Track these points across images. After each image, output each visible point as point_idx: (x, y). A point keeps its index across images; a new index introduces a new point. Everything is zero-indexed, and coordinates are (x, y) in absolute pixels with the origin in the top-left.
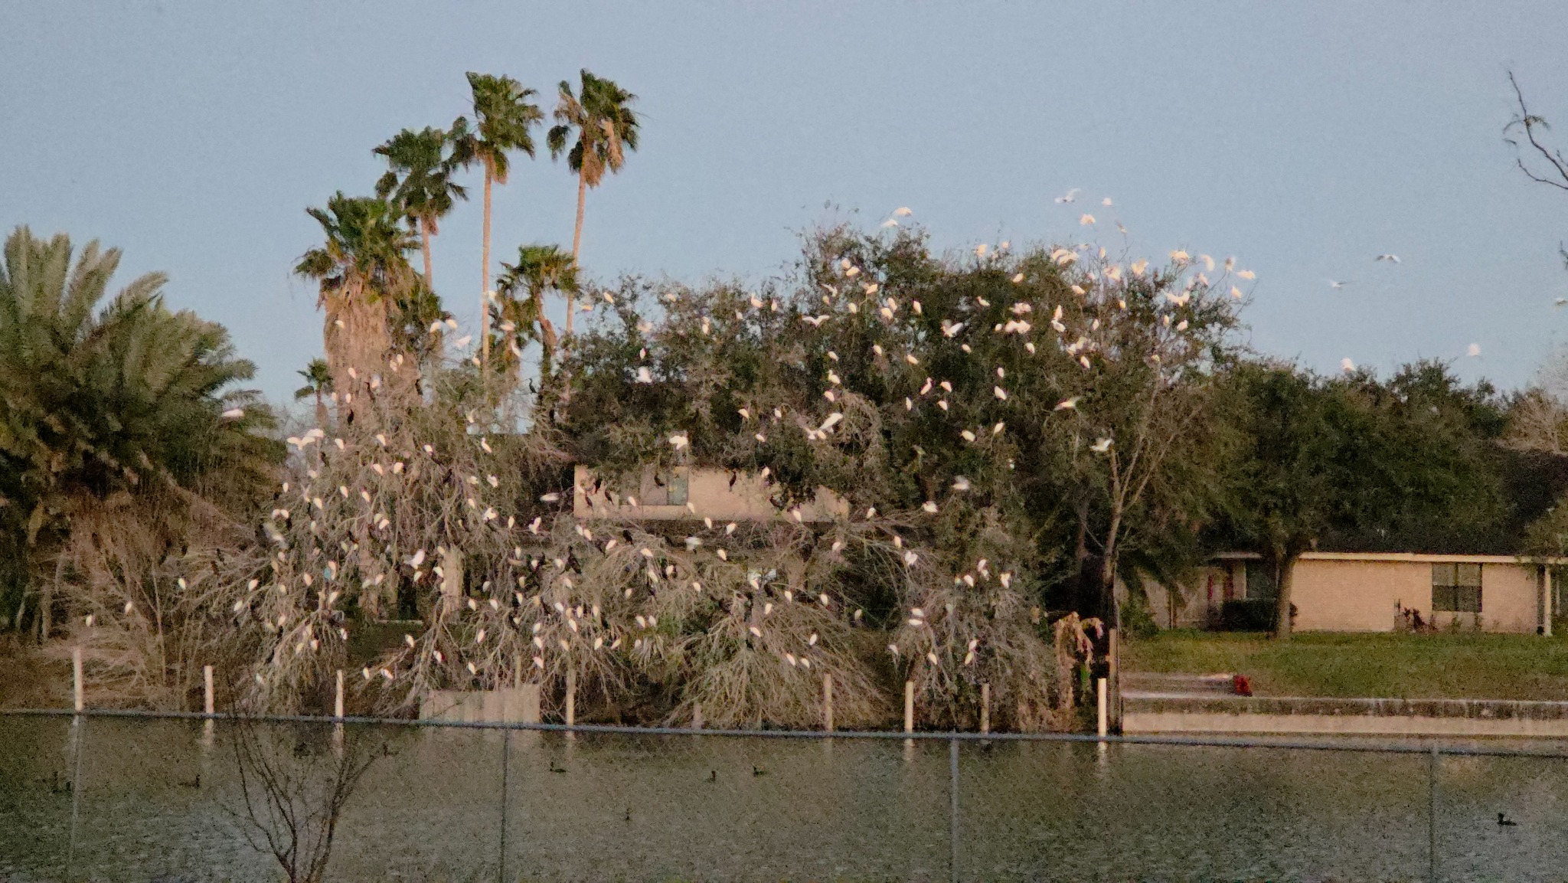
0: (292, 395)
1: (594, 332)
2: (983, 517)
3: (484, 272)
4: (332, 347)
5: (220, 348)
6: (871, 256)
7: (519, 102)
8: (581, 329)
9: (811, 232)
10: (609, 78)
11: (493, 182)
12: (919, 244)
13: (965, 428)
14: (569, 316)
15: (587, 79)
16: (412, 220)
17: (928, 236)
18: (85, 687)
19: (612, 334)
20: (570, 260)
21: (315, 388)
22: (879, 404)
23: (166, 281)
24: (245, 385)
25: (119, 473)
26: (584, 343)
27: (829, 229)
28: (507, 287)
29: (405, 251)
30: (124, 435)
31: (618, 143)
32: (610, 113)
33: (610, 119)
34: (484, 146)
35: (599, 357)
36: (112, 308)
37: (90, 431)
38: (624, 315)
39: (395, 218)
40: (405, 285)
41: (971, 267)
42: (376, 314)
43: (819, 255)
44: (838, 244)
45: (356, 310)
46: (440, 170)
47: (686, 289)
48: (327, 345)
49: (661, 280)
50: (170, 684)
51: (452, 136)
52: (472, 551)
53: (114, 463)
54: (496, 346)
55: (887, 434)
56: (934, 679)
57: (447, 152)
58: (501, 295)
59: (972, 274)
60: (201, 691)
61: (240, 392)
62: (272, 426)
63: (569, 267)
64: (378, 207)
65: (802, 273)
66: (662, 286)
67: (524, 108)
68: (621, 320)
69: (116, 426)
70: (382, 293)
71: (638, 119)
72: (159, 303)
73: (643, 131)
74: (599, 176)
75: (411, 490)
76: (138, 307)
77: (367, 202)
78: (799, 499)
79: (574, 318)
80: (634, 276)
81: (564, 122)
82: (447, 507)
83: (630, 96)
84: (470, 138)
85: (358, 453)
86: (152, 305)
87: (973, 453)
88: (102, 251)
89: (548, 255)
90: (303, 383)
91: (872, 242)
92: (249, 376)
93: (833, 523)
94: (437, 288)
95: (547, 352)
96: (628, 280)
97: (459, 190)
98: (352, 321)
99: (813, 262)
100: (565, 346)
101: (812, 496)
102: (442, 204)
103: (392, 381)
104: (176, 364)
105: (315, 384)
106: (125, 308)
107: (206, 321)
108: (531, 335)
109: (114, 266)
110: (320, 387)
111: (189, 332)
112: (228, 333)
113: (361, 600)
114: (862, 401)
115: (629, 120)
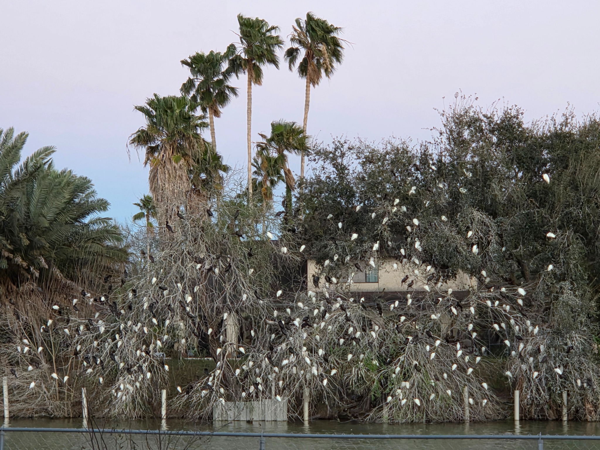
0: (131, 219)
1: (318, 177)
2: (561, 288)
3: (249, 140)
4: (154, 189)
5: (87, 192)
6: (488, 127)
7: (268, 34)
8: (309, 175)
9: (449, 113)
10: (323, 18)
11: (252, 84)
12: (517, 118)
13: (548, 231)
14: (302, 166)
15: (310, 18)
16: (204, 110)
17: (522, 114)
18: (10, 402)
19: (330, 178)
20: (302, 132)
21: (146, 214)
22: (494, 218)
23: (53, 151)
24: (102, 215)
25: (28, 270)
26: (312, 184)
27: (460, 110)
28: (263, 149)
29: (198, 128)
30: (31, 247)
31: (330, 58)
32: (324, 40)
33: (324, 43)
34: (248, 61)
35: (321, 193)
36: (22, 170)
37: (10, 245)
38: (335, 166)
39: (193, 108)
40: (198, 150)
41: (550, 131)
42: (180, 167)
43: (454, 127)
44: (466, 119)
45: (168, 166)
46: (221, 77)
47: (373, 150)
48: (151, 188)
49: (358, 144)
50: (62, 399)
51: (226, 56)
52: (244, 315)
53: (25, 264)
54: (257, 186)
55: (500, 236)
56: (534, 392)
57: (225, 66)
58: (260, 154)
59: (551, 136)
60: (80, 403)
61: (99, 219)
62: (119, 240)
63: (301, 136)
64: (181, 102)
65: (444, 137)
66: (359, 148)
67: (271, 38)
68: (334, 169)
69: (26, 242)
70: (185, 155)
71: (342, 43)
72: (50, 164)
73: (345, 51)
74: (318, 79)
75: (205, 277)
76: (38, 168)
77: (174, 99)
78: (447, 277)
79: (306, 168)
80: (342, 141)
81: (296, 45)
82: (228, 288)
83: (336, 29)
84: (238, 57)
85: (172, 255)
86: (46, 166)
87: (555, 246)
88: (16, 135)
89: (288, 128)
90: (138, 210)
91: (488, 118)
92: (105, 209)
93: (468, 292)
94: (219, 150)
95: (289, 189)
96: (338, 144)
97: (233, 90)
98: (166, 172)
99: (451, 131)
100: (300, 185)
101: (454, 275)
102: (223, 98)
103: (192, 210)
104: (60, 202)
105: (145, 211)
106: (30, 169)
107: (78, 176)
108: (279, 178)
109: (23, 143)
110: (148, 213)
111: (68, 184)
112: (92, 183)
113: (176, 345)
114: (484, 216)
115: (336, 43)
